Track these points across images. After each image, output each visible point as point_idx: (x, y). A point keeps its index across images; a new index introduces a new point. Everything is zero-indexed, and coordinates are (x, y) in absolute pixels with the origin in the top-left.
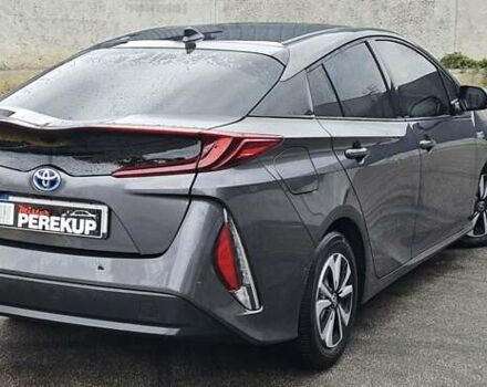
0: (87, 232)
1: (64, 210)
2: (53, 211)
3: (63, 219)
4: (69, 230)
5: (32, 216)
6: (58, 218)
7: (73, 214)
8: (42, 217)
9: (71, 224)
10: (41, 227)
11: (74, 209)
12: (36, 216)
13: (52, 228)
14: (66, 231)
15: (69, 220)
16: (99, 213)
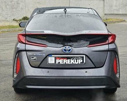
0: (80, 63)
1: (72, 57)
2: (68, 58)
3: (72, 60)
4: (74, 63)
5: (61, 60)
6: (70, 60)
7: (75, 58)
8: (64, 60)
9: (74, 61)
10: (64, 63)
11: (75, 57)
12: (63, 60)
13: (68, 63)
14: (73, 63)
15: (74, 60)
16: (83, 57)
